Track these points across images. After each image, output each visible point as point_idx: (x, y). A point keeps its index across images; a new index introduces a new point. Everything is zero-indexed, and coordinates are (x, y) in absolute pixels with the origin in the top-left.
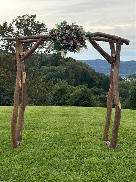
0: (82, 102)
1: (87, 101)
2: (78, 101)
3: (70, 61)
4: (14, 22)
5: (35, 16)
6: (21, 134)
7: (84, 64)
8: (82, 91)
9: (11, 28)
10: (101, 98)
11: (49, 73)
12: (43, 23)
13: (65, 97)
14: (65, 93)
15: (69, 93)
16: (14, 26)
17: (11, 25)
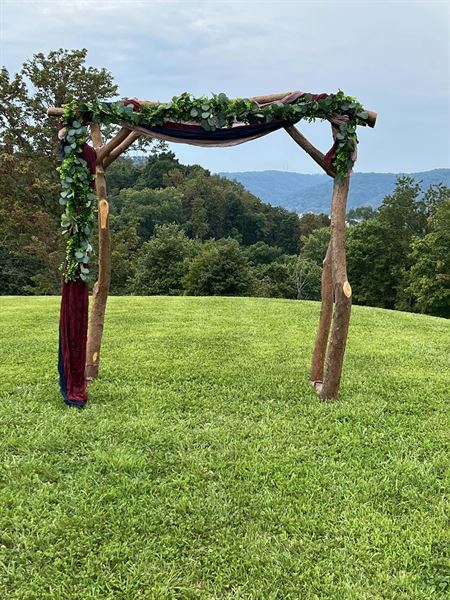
0: (219, 281)
1: (232, 279)
2: (209, 278)
3: (194, 176)
4: (26, 70)
5: (82, 54)
6: (95, 359)
7: (232, 184)
8: (221, 253)
9: (20, 87)
10: (271, 270)
11: (141, 207)
12: (103, 73)
13: (178, 269)
14: (178, 260)
15: (186, 259)
16: (26, 79)
17: (18, 78)
